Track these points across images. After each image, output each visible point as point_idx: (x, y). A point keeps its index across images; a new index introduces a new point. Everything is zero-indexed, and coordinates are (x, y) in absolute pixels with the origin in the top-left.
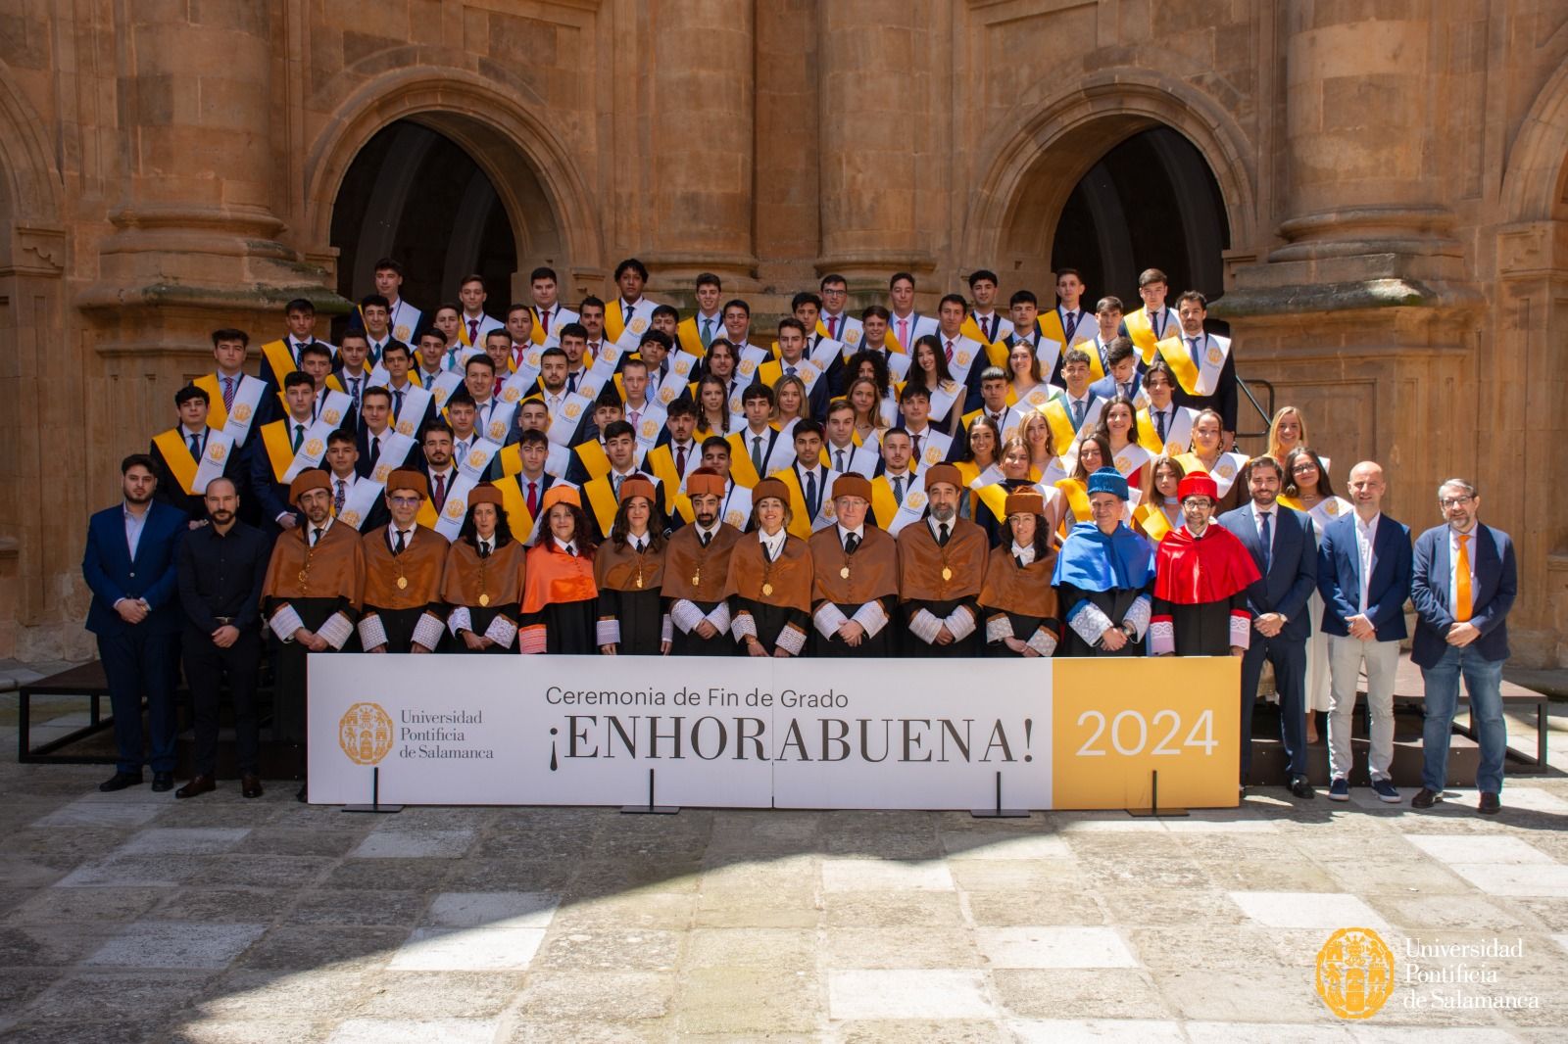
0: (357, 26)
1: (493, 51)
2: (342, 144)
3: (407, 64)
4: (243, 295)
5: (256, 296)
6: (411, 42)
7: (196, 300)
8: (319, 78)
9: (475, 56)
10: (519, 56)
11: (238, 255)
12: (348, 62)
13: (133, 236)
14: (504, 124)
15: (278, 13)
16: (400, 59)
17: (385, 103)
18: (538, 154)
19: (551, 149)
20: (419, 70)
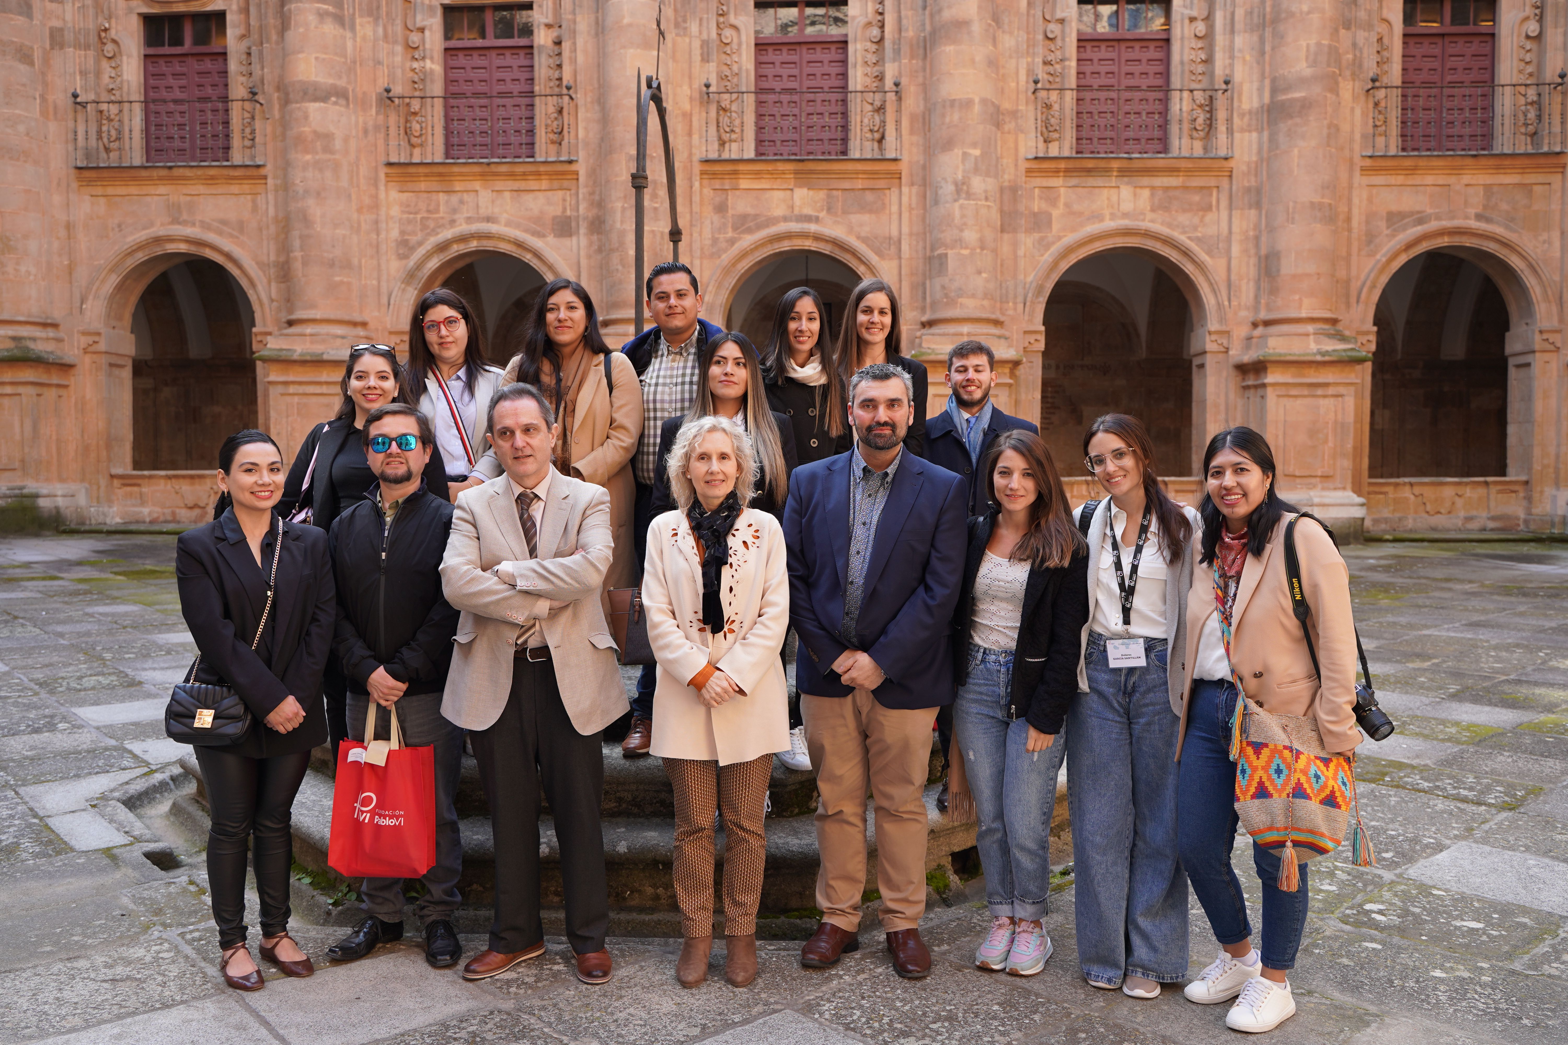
0: (1394, 208)
1: (1485, 207)
2: (1382, 271)
3: (1425, 223)
4: (1308, 354)
5: (1315, 354)
6: (1429, 211)
7: (1282, 358)
8: (1370, 238)
9: (1472, 211)
10: (1504, 206)
11: (1307, 335)
12: (1388, 228)
13: (1260, 330)
14: (1491, 247)
15: (1346, 209)
16: (1420, 221)
17: (1409, 246)
18: (1515, 262)
19: (1524, 258)
20: (1433, 225)
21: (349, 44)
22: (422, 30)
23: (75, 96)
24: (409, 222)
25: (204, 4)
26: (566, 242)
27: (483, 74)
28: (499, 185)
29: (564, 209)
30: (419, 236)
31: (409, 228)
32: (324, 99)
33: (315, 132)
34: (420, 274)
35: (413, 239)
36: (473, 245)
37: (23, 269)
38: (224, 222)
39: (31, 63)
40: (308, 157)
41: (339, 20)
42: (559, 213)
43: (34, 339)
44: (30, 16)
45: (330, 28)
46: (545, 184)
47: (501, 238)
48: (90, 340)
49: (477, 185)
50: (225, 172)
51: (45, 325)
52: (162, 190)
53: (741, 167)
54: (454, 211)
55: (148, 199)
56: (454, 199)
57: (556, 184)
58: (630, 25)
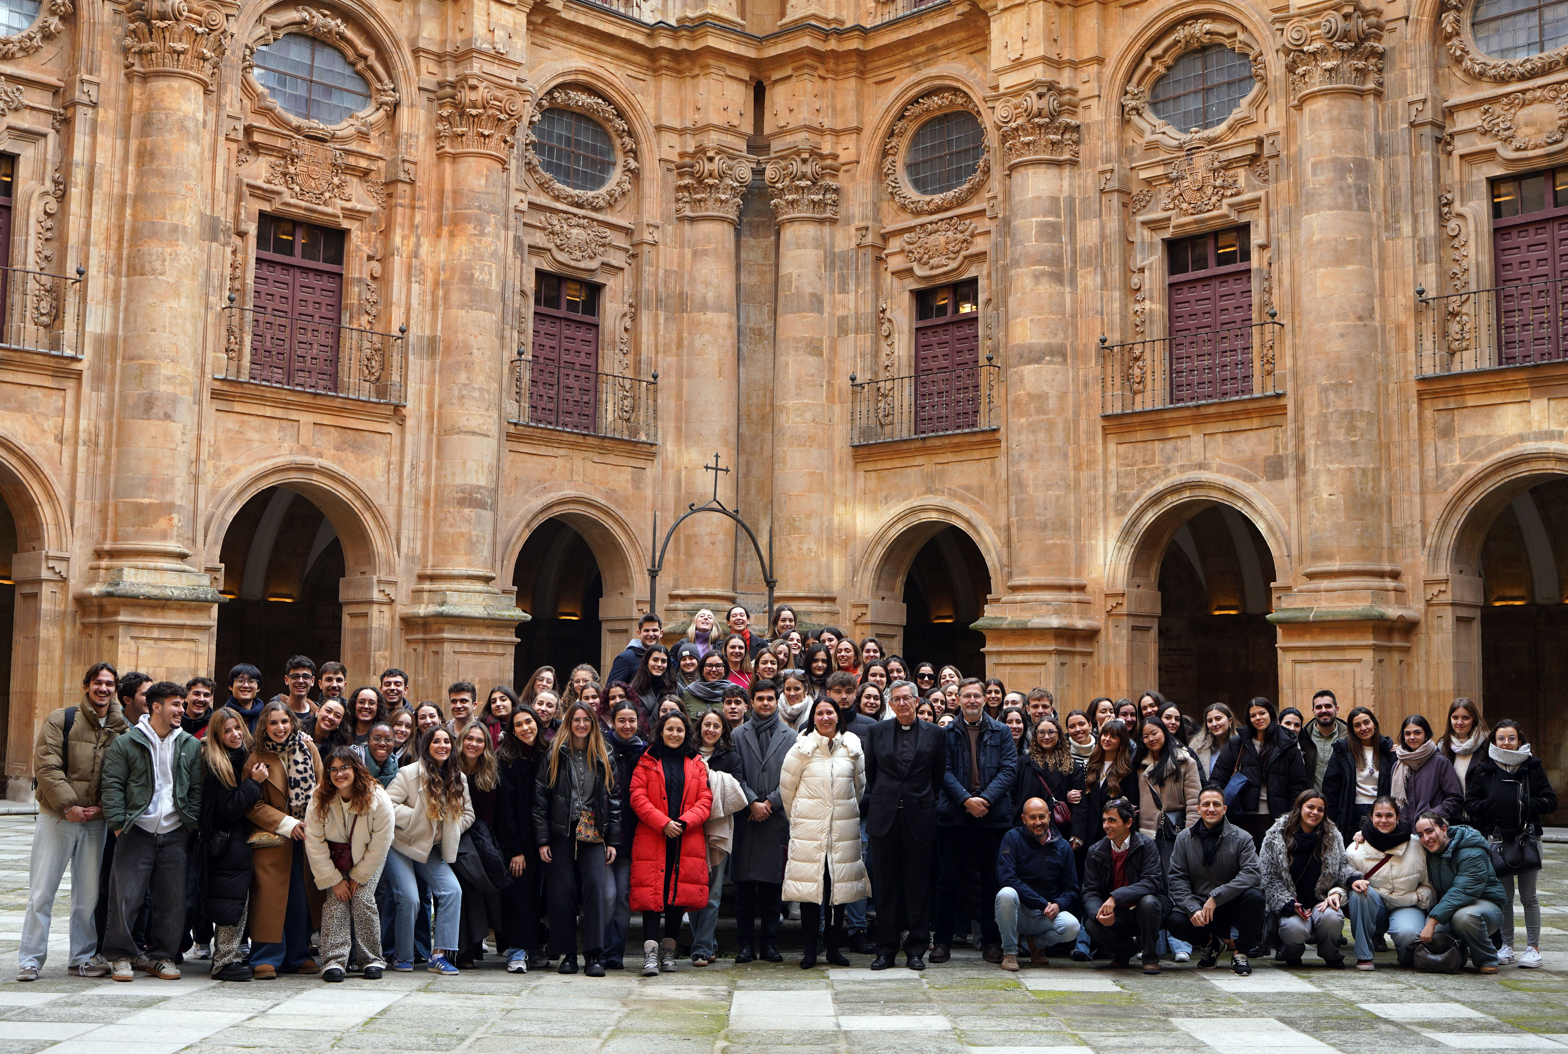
21: (1068, 298)
22: (1142, 270)
23: (853, 379)
24: (1127, 474)
25: (961, 274)
26: (1278, 484)
27: (1207, 306)
28: (1211, 428)
29: (1277, 448)
30: (1134, 492)
31: (1127, 482)
32: (1038, 360)
33: (1029, 394)
34: (1136, 531)
35: (1131, 493)
36: (1186, 496)
37: (805, 547)
38: (967, 488)
39: (821, 354)
40: (1023, 420)
41: (1058, 278)
42: (1271, 453)
43: (809, 613)
44: (820, 311)
45: (1046, 288)
46: (1256, 423)
47: (1211, 486)
48: (859, 611)
49: (1189, 430)
50: (967, 439)
51: (822, 600)
52: (919, 461)
53: (1464, 382)
54: (1169, 459)
55: (909, 470)
56: (1169, 446)
57: (1267, 422)
58: (1320, 242)
